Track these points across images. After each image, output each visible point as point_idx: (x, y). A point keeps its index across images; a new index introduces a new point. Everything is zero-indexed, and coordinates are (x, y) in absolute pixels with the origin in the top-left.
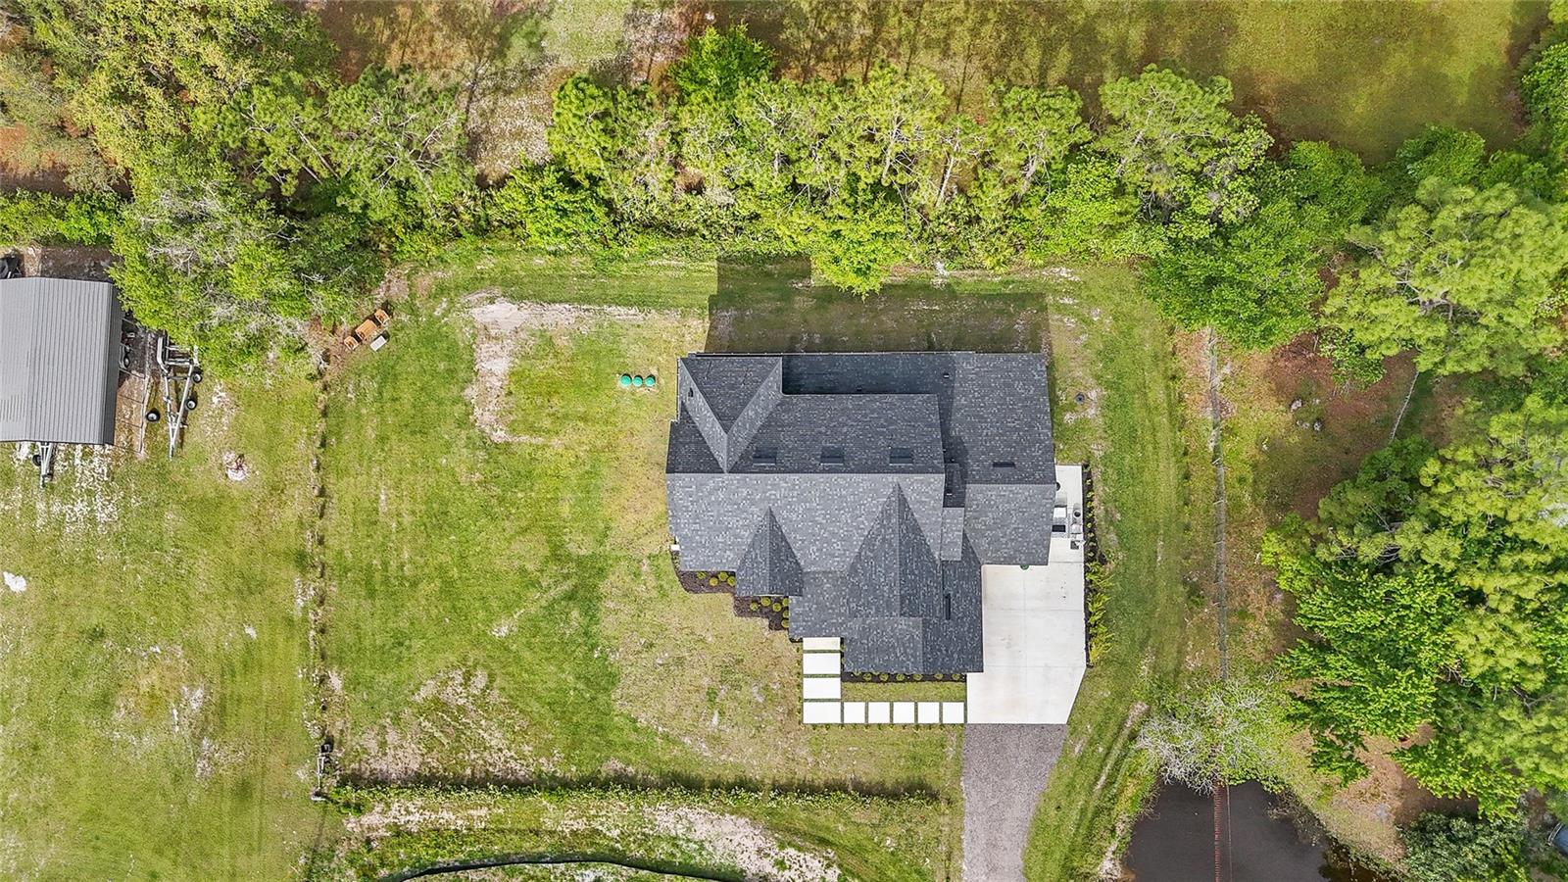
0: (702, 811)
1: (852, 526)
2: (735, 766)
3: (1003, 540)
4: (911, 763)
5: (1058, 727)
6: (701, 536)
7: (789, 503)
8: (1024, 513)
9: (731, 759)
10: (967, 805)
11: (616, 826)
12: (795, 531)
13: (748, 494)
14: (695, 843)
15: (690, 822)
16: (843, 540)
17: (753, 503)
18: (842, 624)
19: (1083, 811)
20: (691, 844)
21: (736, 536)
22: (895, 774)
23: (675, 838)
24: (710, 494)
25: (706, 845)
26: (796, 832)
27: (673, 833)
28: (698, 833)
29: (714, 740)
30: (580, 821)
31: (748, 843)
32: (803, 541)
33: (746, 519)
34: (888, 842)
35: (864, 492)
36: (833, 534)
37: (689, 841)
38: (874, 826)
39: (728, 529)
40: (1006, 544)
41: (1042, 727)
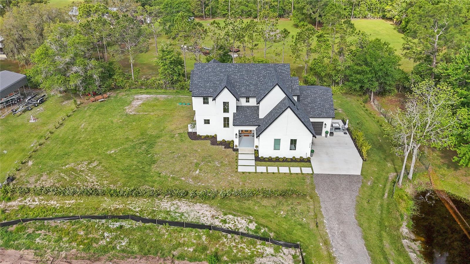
0: (186, 202)
1: (257, 80)
2: (204, 187)
3: (316, 108)
4: (289, 184)
5: (358, 176)
6: (201, 84)
7: (235, 73)
8: (321, 98)
9: (203, 184)
10: (321, 198)
11: (139, 207)
12: (236, 82)
13: (220, 70)
14: (179, 213)
15: (178, 206)
16: (254, 85)
17: (221, 73)
18: (255, 121)
19: (381, 205)
20: (176, 214)
21: (214, 84)
22: (283, 187)
23: (168, 212)
24: (206, 69)
25: (185, 214)
26: (234, 210)
27: (169, 210)
28: (181, 210)
29: (195, 178)
30: (121, 205)
31: (208, 213)
32: (239, 86)
33: (218, 78)
34: (282, 213)
35: (262, 69)
36: (251, 83)
37: (176, 212)
38: (274, 207)
39: (211, 81)
40: (317, 109)
41: (350, 175)
